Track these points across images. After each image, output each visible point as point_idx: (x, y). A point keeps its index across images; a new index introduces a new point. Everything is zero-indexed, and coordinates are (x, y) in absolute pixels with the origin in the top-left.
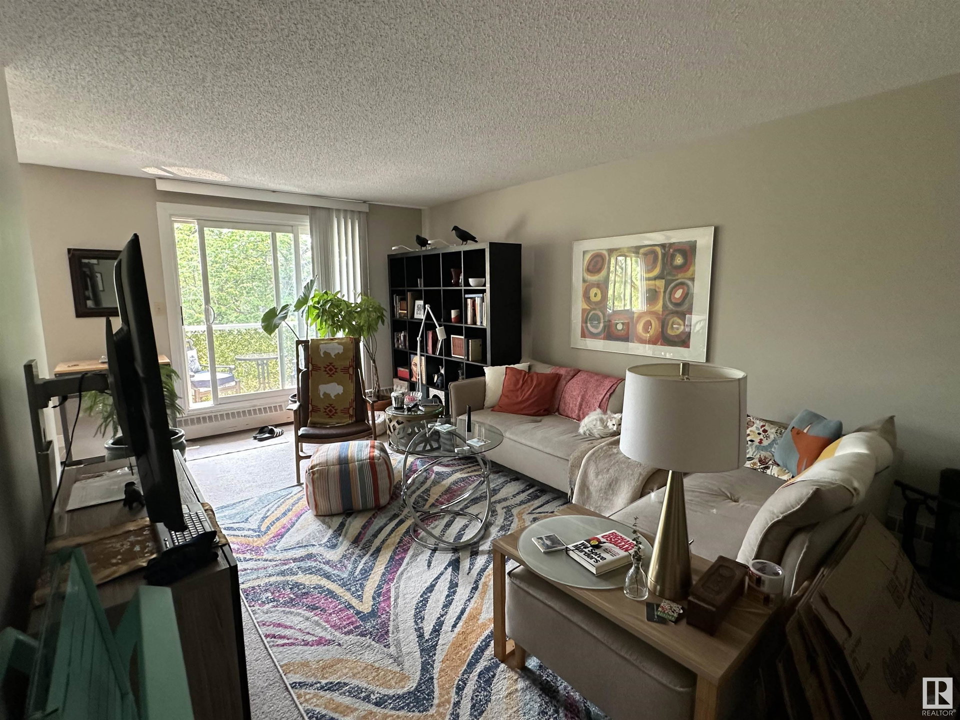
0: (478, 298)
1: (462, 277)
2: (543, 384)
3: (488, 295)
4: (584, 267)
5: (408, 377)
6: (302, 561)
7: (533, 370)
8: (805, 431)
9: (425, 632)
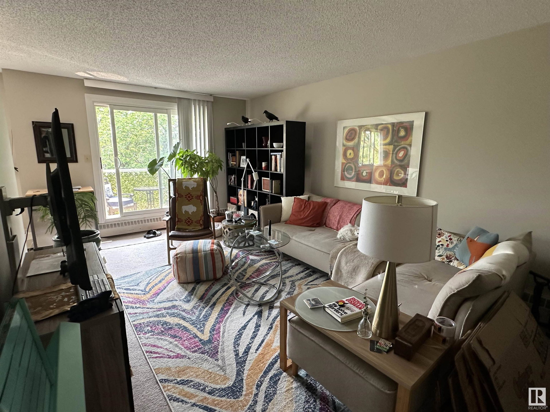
0: (278, 155)
1: (269, 142)
2: (317, 207)
3: (284, 153)
4: (344, 137)
5: (236, 202)
6: (169, 309)
7: (311, 199)
8: (475, 240)
9: (240, 352)
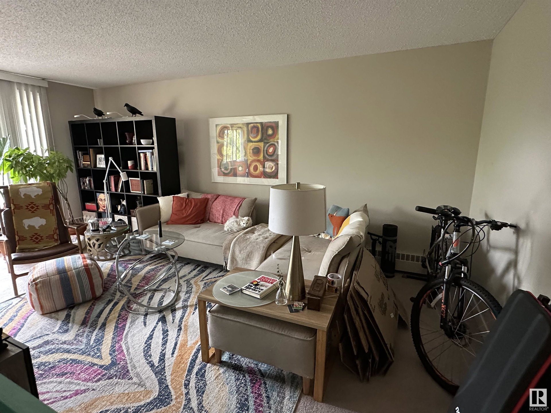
0: (148, 153)
1: (135, 138)
2: (199, 204)
3: (156, 151)
4: (217, 135)
5: (96, 209)
7: (190, 197)
8: (335, 215)
9: (154, 362)
